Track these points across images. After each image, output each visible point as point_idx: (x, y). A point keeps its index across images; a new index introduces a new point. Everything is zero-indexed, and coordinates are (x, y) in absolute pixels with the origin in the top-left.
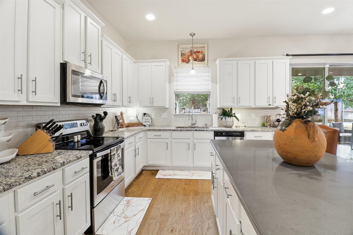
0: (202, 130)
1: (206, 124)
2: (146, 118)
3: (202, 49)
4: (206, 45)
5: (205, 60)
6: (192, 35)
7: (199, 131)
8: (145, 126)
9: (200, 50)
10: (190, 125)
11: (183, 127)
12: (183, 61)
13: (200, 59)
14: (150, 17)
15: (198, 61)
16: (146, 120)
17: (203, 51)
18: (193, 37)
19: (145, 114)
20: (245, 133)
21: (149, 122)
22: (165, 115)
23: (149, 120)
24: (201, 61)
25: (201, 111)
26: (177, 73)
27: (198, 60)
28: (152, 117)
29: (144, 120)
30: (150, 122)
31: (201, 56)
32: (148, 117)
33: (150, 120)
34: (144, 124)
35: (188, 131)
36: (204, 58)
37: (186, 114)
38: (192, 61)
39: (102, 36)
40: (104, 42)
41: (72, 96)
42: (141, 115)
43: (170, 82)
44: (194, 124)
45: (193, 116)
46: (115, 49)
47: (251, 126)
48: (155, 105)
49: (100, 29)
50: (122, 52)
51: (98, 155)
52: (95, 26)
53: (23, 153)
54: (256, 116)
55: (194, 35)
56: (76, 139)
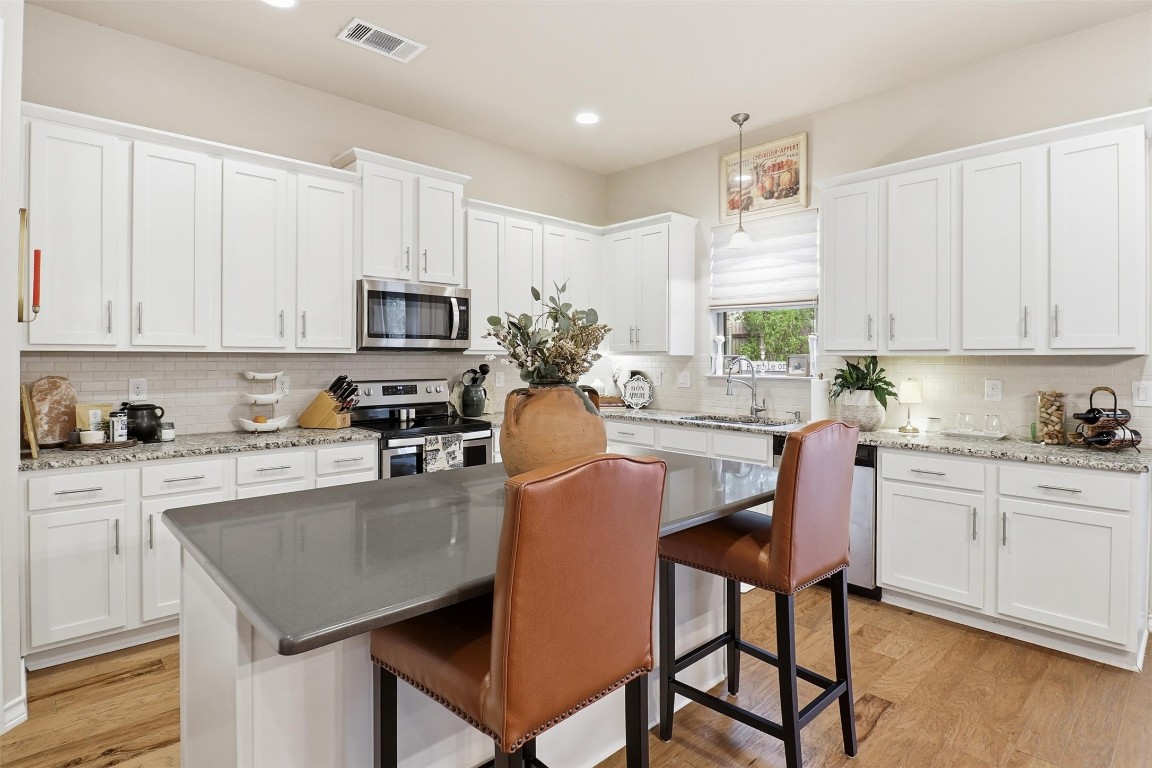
0: (734, 429)
1: (796, 414)
2: (635, 384)
3: (789, 153)
4: (802, 138)
5: (798, 189)
6: (740, 119)
7: (728, 432)
8: (629, 407)
9: (784, 159)
10: (747, 413)
11: (723, 419)
12: (733, 205)
13: (781, 191)
14: (587, 118)
15: (777, 198)
16: (636, 392)
17: (794, 159)
18: (741, 125)
19: (634, 374)
20: (880, 452)
21: (642, 396)
22: (684, 378)
23: (642, 392)
24: (786, 196)
25: (788, 366)
26: (717, 245)
27: (776, 195)
28: (655, 384)
29: (629, 391)
30: (647, 396)
31: (785, 178)
32: (641, 383)
33: (647, 392)
34: (628, 400)
35: (698, 429)
36: (797, 183)
37: (744, 375)
38: (759, 201)
39: (465, 203)
40: (473, 213)
41: (370, 335)
42: (624, 377)
43: (698, 276)
44: (758, 411)
45: (753, 384)
46: (512, 221)
47: (970, 432)
48: (643, 347)
49: (459, 190)
50: (540, 221)
51: (392, 443)
52: (443, 190)
53: (306, 425)
54: (1003, 391)
55: (747, 118)
56: (404, 416)
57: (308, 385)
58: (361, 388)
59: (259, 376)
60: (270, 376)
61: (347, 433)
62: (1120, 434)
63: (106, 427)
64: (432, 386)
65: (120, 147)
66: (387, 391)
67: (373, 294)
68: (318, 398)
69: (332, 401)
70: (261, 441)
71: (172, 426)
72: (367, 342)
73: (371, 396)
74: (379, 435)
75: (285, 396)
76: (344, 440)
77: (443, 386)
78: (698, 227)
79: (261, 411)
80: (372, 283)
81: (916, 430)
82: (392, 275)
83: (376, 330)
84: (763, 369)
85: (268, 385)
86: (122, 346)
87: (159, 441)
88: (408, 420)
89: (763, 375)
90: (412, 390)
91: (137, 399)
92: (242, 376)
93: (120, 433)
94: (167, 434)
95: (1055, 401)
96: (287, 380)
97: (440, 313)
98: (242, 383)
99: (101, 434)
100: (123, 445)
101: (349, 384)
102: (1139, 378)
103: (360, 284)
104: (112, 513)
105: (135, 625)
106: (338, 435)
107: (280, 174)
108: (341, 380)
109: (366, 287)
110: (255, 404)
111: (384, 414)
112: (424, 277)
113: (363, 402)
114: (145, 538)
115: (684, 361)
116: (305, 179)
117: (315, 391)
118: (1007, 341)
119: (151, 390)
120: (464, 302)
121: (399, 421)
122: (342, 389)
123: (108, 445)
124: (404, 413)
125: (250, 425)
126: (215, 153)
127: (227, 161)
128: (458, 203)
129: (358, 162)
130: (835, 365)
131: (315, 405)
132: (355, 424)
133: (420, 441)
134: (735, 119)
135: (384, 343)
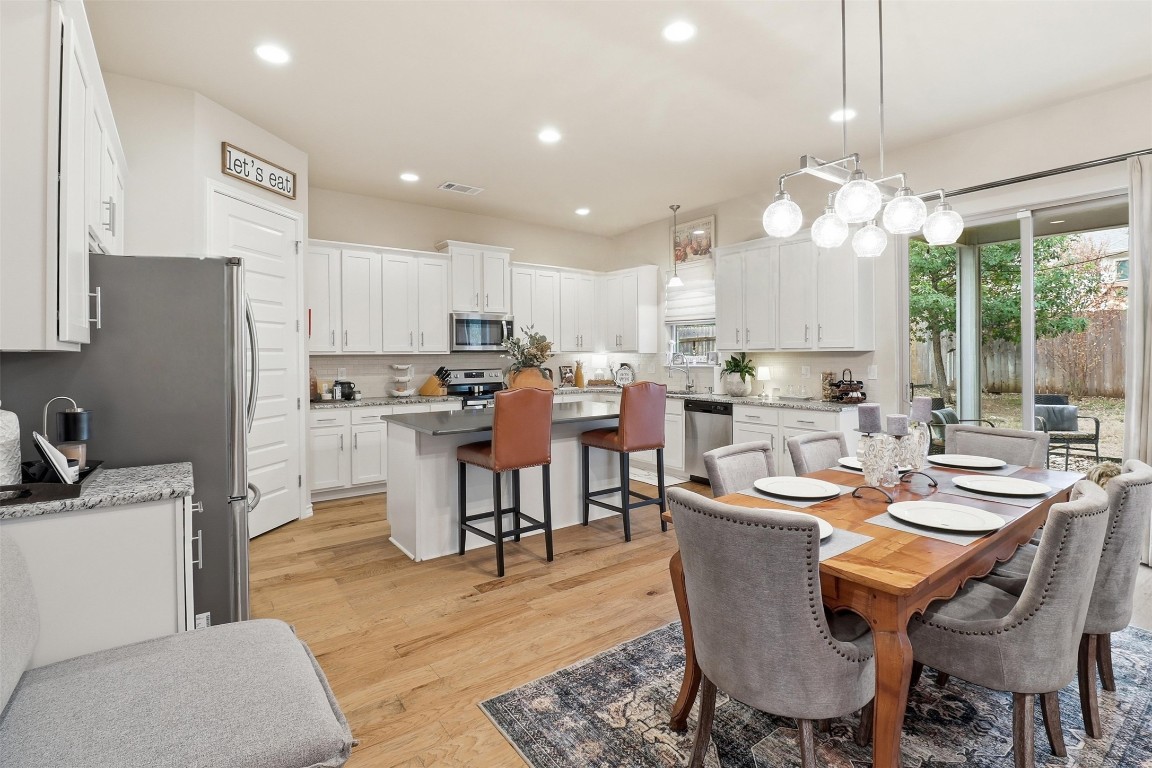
1: (710, 388)
2: (623, 372)
3: (706, 227)
4: (712, 218)
5: (711, 251)
6: (675, 208)
8: (619, 386)
12: (677, 258)
13: (702, 250)
14: (583, 212)
15: (699, 255)
16: (623, 377)
18: (675, 211)
19: (622, 365)
20: (734, 407)
21: (627, 379)
22: (652, 367)
23: (627, 377)
24: (704, 254)
27: (699, 253)
28: (636, 371)
29: (619, 377)
30: (630, 379)
31: (705, 242)
32: (627, 371)
33: (630, 377)
34: (619, 382)
36: (710, 247)
38: (691, 255)
39: (511, 264)
40: (514, 269)
41: (457, 344)
42: (617, 367)
43: (658, 302)
44: (690, 387)
45: (688, 371)
46: (539, 272)
47: (792, 396)
48: (624, 348)
49: (507, 257)
50: (558, 271)
51: (469, 403)
52: (497, 258)
53: (423, 394)
54: (811, 372)
55: (679, 207)
56: (476, 390)
57: (423, 372)
58: (453, 374)
59: (400, 367)
60: (407, 367)
61: (445, 398)
62: (855, 395)
63: (331, 391)
64: (493, 373)
65: (335, 253)
66: (468, 376)
67: (459, 322)
68: (430, 379)
69: (437, 380)
70: (404, 401)
71: (359, 392)
72: (456, 348)
73: (459, 378)
74: (462, 398)
75: (412, 377)
76: (444, 401)
77: (499, 373)
78: (659, 270)
79: (400, 385)
80: (457, 315)
81: (767, 396)
82: (469, 309)
83: (460, 341)
84: (695, 361)
85: (403, 372)
86: (339, 353)
87: (354, 399)
88: (479, 392)
89: (694, 365)
90: (481, 375)
91: (343, 379)
92: (391, 367)
93: (338, 395)
94: (358, 396)
95: (828, 377)
96: (413, 369)
97: (495, 330)
98: (391, 371)
99: (330, 395)
100: (340, 401)
101: (446, 371)
102: (871, 364)
103: (451, 315)
104: (339, 431)
105: (348, 486)
106: (440, 398)
107: (409, 259)
108: (442, 369)
109: (455, 317)
110: (398, 382)
111: (465, 389)
112: (487, 309)
113: (454, 381)
114: (353, 444)
115: (652, 356)
116: (423, 260)
117: (428, 376)
118: (798, 344)
119: (348, 375)
120: (510, 323)
121: (473, 393)
122: (442, 374)
123: (333, 401)
124: (476, 388)
125: (397, 393)
126: (378, 251)
127: (384, 255)
128: (506, 265)
129: (450, 247)
130: (724, 358)
131: (428, 382)
132: (450, 394)
133: (485, 402)
134: (671, 207)
135: (467, 348)
